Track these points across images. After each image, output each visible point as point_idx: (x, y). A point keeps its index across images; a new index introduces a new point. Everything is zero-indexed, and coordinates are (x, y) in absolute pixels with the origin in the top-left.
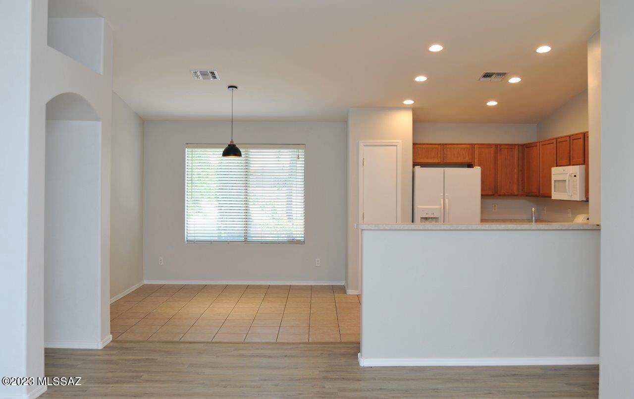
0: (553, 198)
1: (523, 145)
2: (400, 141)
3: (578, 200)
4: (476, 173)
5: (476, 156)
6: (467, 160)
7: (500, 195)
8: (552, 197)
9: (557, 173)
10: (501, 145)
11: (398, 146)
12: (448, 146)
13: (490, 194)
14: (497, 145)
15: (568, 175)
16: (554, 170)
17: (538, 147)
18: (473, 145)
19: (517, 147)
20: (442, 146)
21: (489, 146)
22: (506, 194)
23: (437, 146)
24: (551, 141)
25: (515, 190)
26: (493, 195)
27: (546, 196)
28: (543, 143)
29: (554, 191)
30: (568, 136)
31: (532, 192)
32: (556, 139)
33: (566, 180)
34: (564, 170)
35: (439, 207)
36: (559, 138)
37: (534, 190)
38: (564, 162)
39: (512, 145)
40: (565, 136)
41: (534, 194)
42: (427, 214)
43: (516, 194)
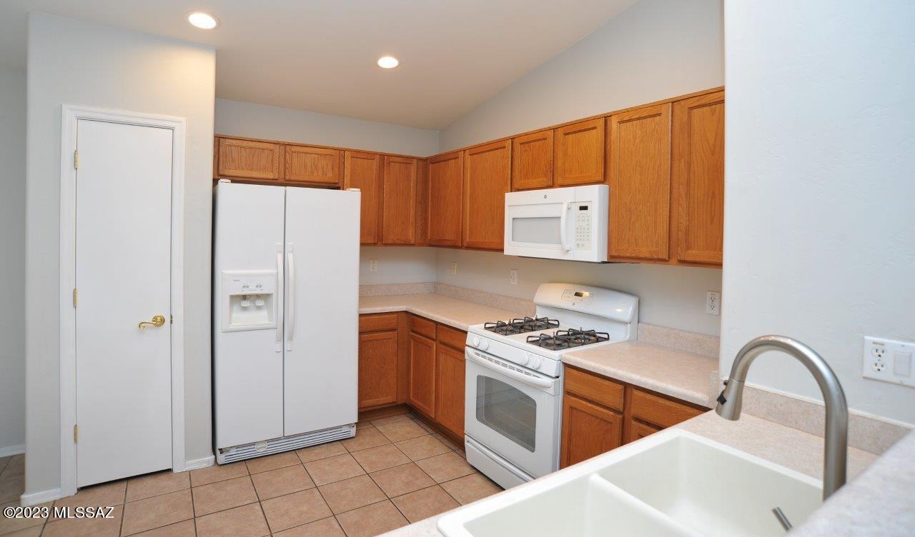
0: (506, 252)
1: (425, 160)
2: (183, 119)
3: (596, 261)
4: (349, 202)
5: (347, 172)
6: (330, 177)
7: (386, 245)
8: (506, 249)
9: (518, 204)
10: (389, 155)
11: (176, 130)
12: (294, 149)
13: (370, 242)
14: (382, 156)
15: (565, 206)
16: (511, 198)
17: (460, 161)
18: (341, 152)
19: (415, 161)
20: (283, 147)
21: (370, 155)
22: (397, 242)
23: (272, 146)
24: (503, 144)
25: (411, 236)
26: (375, 244)
27: (487, 247)
28: (474, 151)
29: (513, 240)
30: (550, 129)
31: (445, 240)
32: (513, 139)
33: (560, 218)
34: (545, 197)
35: (274, 271)
36: (519, 136)
37: (450, 236)
38: (535, 182)
39: (408, 158)
40: (541, 131)
41: (448, 243)
42: (244, 287)
43: (412, 242)
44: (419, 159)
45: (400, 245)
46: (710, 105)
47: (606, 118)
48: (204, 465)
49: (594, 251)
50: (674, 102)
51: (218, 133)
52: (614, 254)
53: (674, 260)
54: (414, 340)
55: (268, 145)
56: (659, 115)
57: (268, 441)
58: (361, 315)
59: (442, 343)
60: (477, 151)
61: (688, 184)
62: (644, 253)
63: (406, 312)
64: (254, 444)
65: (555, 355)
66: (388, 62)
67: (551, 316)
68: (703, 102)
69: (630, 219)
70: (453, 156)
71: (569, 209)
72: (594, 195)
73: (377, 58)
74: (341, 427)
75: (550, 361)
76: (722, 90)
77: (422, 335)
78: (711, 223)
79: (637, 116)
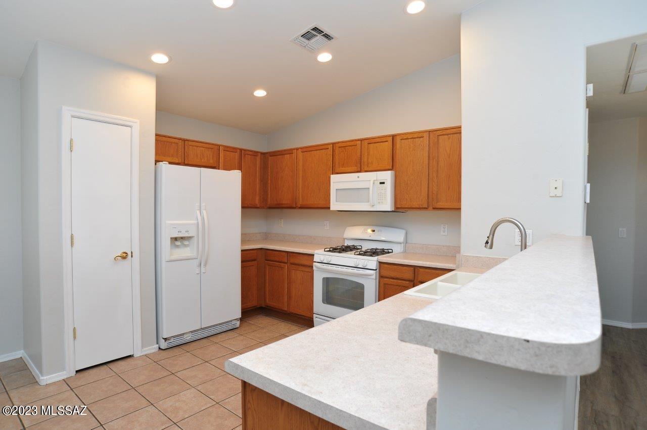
0: (331, 209)
1: (266, 154)
2: (138, 121)
3: (389, 210)
4: (234, 177)
5: (222, 160)
6: (212, 162)
7: (243, 208)
8: (331, 207)
9: (338, 181)
10: (245, 150)
11: (133, 128)
12: (190, 143)
14: (241, 150)
15: (372, 182)
16: (334, 178)
17: (294, 155)
18: (218, 146)
19: (259, 154)
20: (183, 142)
21: (234, 150)
22: (250, 206)
23: (177, 141)
24: (326, 147)
25: (257, 202)
27: (316, 206)
28: (305, 150)
29: (336, 201)
30: (358, 140)
31: (282, 204)
32: (333, 144)
33: (369, 188)
34: (358, 177)
35: (195, 222)
36: (338, 143)
37: (286, 201)
38: (349, 169)
39: (255, 152)
40: (353, 141)
41: (286, 206)
42: (179, 232)
43: (258, 206)
44: (262, 153)
45: (251, 208)
46: (448, 135)
47: (394, 137)
48: (153, 351)
49: (388, 206)
50: (429, 132)
51: (157, 133)
52: (399, 206)
53: (431, 208)
54: (268, 265)
55: (174, 140)
56: (423, 137)
57: (192, 332)
58: (242, 251)
59: (292, 264)
60: (307, 150)
61: (437, 171)
62: (415, 204)
63: (261, 249)
64: (183, 334)
65: (375, 258)
66: (260, 93)
67: (356, 243)
68: (444, 133)
69: (407, 189)
70: (290, 152)
71: (374, 183)
72: (387, 176)
73: (255, 90)
74: (231, 321)
75: (372, 262)
76: (460, 127)
77: (275, 261)
78: (449, 189)
79: (411, 137)
